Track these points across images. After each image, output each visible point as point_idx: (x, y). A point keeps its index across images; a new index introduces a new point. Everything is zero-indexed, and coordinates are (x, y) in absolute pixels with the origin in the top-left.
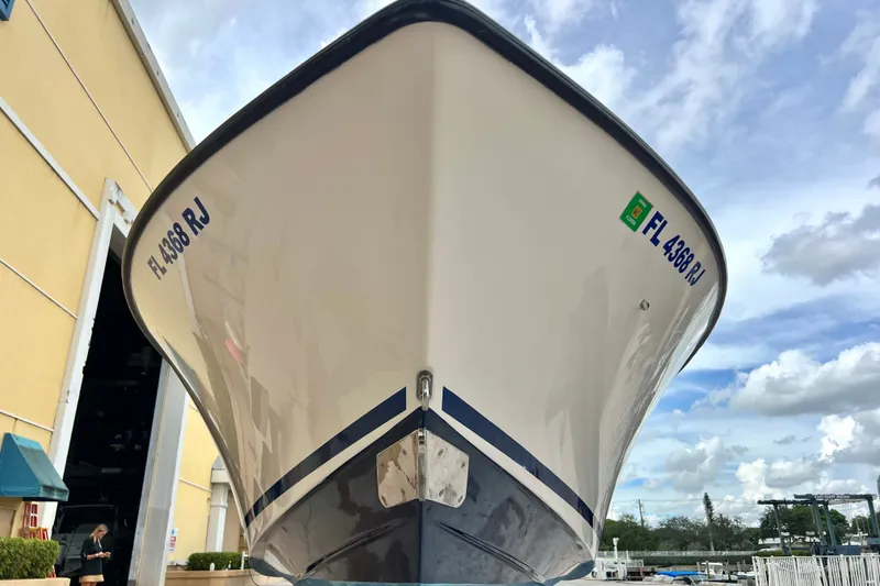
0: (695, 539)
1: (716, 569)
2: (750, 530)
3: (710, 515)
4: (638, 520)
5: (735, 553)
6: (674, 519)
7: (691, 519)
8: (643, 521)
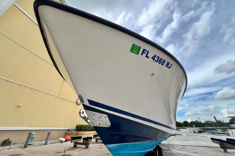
0: (213, 125)
1: (220, 131)
2: (227, 123)
3: (216, 120)
4: (199, 121)
5: (224, 128)
6: (207, 121)
7: (212, 121)
8: (200, 121)
